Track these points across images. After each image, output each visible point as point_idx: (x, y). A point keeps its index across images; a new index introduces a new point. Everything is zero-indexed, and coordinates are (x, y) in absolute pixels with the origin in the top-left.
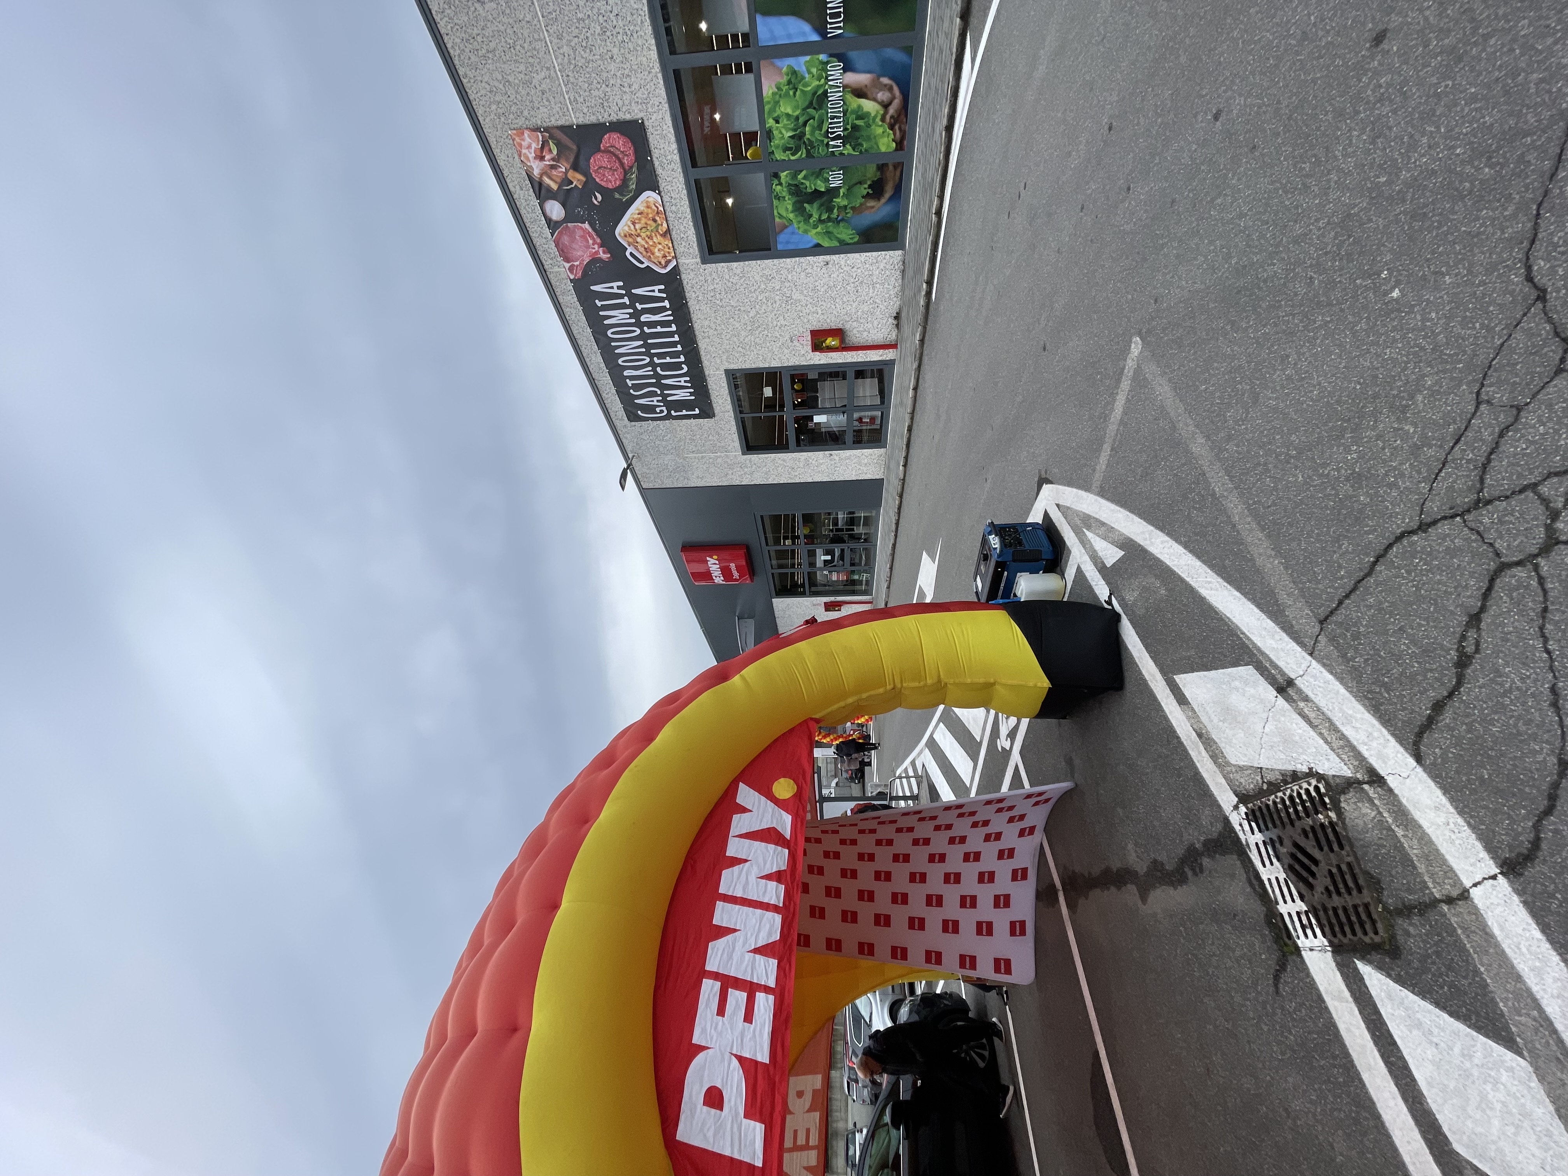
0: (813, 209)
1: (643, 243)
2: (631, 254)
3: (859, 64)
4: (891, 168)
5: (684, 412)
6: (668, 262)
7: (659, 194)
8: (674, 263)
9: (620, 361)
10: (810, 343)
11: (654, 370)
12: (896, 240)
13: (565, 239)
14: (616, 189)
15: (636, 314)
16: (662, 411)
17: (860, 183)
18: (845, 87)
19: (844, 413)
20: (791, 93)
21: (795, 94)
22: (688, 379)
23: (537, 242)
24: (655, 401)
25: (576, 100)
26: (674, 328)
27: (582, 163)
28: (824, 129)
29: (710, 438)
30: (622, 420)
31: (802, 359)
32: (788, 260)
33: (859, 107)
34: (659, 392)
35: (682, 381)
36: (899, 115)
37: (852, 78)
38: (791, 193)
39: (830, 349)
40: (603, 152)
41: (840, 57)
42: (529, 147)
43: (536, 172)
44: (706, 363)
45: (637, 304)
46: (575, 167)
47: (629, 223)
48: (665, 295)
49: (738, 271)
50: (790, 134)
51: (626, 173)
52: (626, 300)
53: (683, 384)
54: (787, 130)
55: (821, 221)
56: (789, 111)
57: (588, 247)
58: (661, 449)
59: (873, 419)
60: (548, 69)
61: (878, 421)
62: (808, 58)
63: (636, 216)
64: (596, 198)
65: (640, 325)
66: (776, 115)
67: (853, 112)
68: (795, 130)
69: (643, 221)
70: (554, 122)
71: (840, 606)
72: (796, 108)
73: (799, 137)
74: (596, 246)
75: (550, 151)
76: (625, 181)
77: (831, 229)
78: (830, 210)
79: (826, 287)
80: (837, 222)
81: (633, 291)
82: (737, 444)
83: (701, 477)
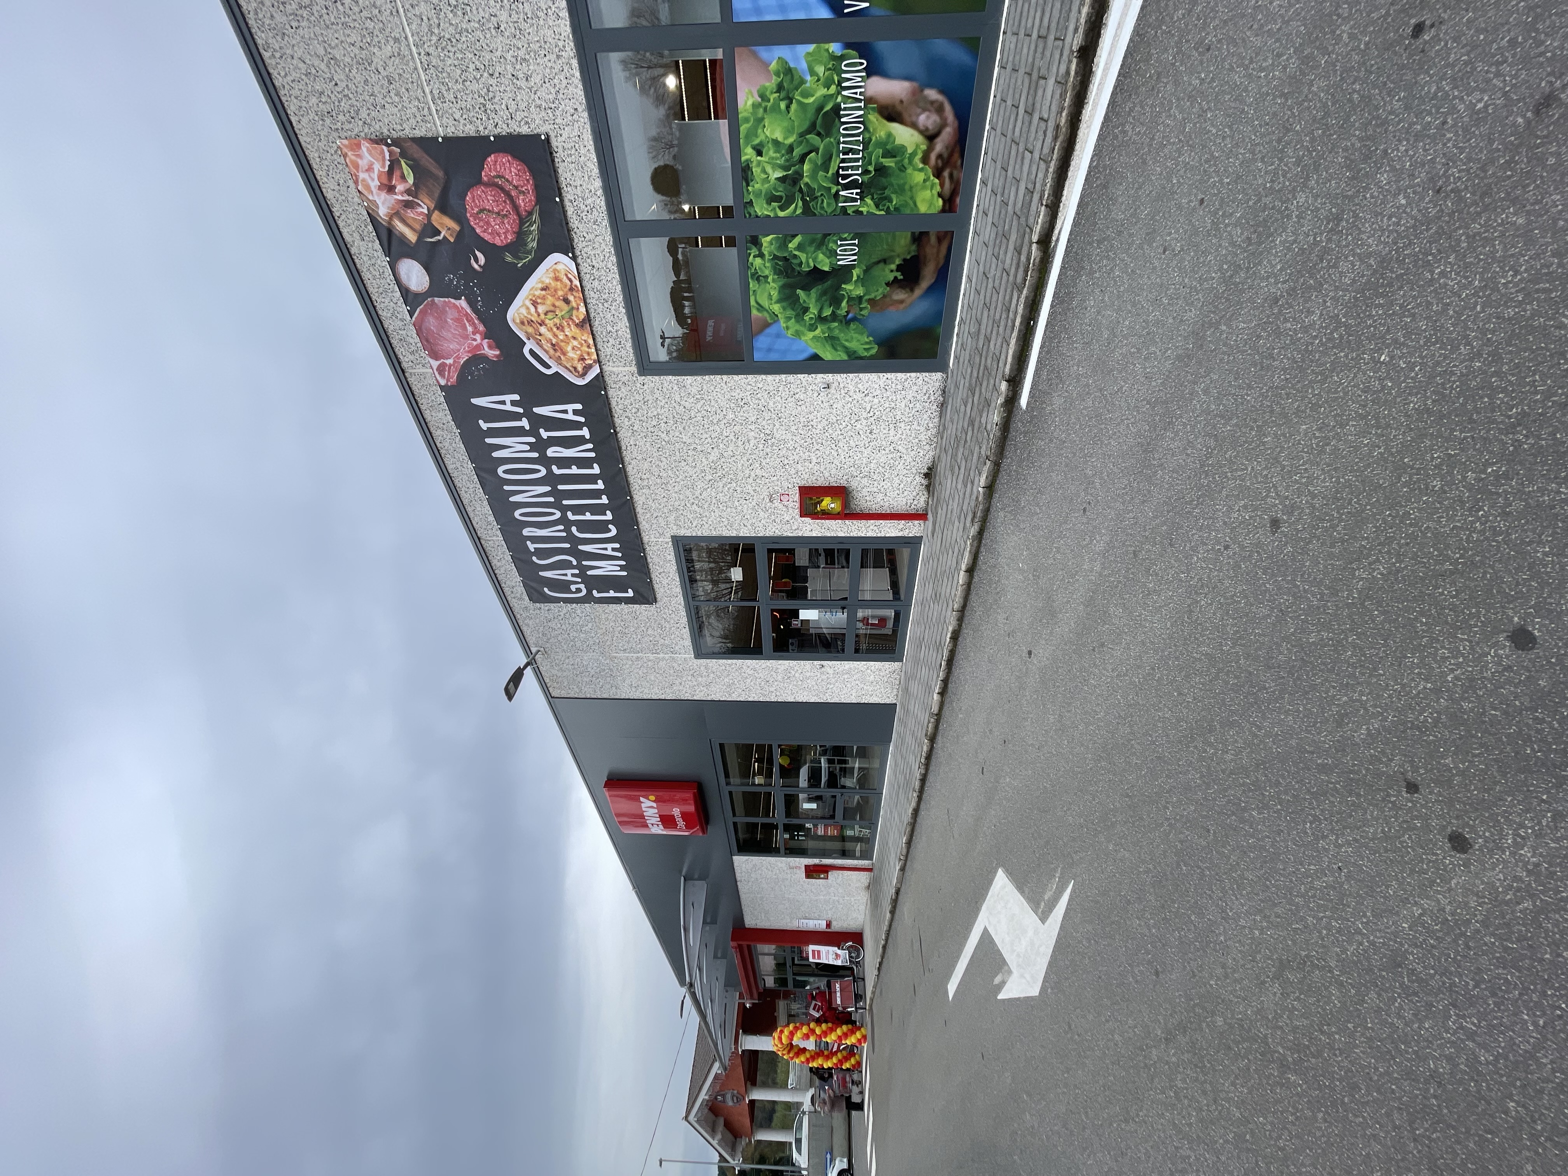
0: (810, 299)
1: (549, 335)
2: (532, 352)
3: (892, 62)
4: (933, 239)
5: (612, 594)
6: (588, 368)
7: (574, 258)
8: (596, 370)
9: (517, 514)
10: (798, 505)
11: (567, 530)
12: (934, 355)
13: (431, 323)
14: (508, 247)
15: (540, 446)
16: (579, 590)
17: (885, 261)
18: (868, 101)
19: (843, 608)
20: (783, 105)
21: (788, 107)
22: (617, 546)
23: (391, 325)
24: (569, 574)
25: (441, 96)
26: (596, 470)
27: (453, 201)
28: (831, 171)
29: (650, 632)
30: (521, 599)
31: (785, 527)
32: (770, 378)
33: (889, 135)
34: (575, 563)
35: (609, 549)
36: (951, 155)
37: (879, 87)
38: (778, 272)
39: (827, 515)
40: (487, 185)
41: (863, 50)
42: (370, 169)
43: (383, 212)
44: (644, 525)
45: (542, 431)
46: (443, 207)
47: (528, 303)
48: (582, 420)
49: (694, 390)
50: (779, 174)
51: (522, 222)
52: (525, 423)
53: (609, 552)
54: (775, 167)
55: (821, 319)
56: (778, 135)
57: (466, 337)
58: (578, 644)
59: (883, 621)
60: (396, 40)
61: (890, 624)
62: (812, 47)
63: (538, 293)
64: (476, 260)
65: (547, 462)
66: (757, 141)
67: (881, 144)
68: (785, 168)
69: (550, 300)
70: (408, 132)
71: (827, 872)
72: (789, 131)
73: (792, 180)
74: (478, 337)
75: (403, 178)
76: (521, 236)
77: (836, 332)
78: (836, 301)
79: (825, 422)
80: (847, 322)
81: (536, 410)
82: (688, 643)
83: (635, 685)
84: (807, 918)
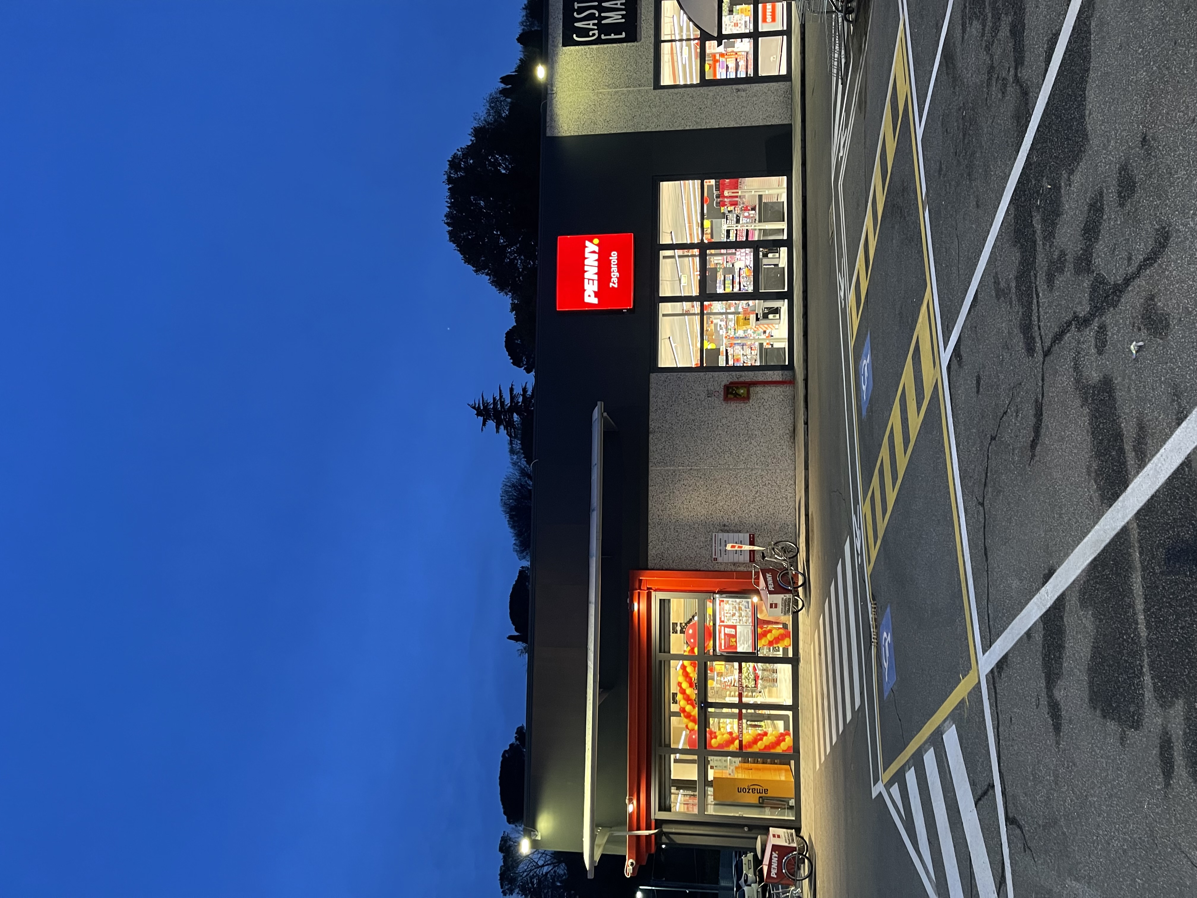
5: (613, 36)
16: (594, 35)
22: (624, 1)
24: (591, 24)
29: (628, 68)
34: (597, 15)
53: (619, 6)
82: (651, 75)
83: (608, 120)
84: (726, 528)
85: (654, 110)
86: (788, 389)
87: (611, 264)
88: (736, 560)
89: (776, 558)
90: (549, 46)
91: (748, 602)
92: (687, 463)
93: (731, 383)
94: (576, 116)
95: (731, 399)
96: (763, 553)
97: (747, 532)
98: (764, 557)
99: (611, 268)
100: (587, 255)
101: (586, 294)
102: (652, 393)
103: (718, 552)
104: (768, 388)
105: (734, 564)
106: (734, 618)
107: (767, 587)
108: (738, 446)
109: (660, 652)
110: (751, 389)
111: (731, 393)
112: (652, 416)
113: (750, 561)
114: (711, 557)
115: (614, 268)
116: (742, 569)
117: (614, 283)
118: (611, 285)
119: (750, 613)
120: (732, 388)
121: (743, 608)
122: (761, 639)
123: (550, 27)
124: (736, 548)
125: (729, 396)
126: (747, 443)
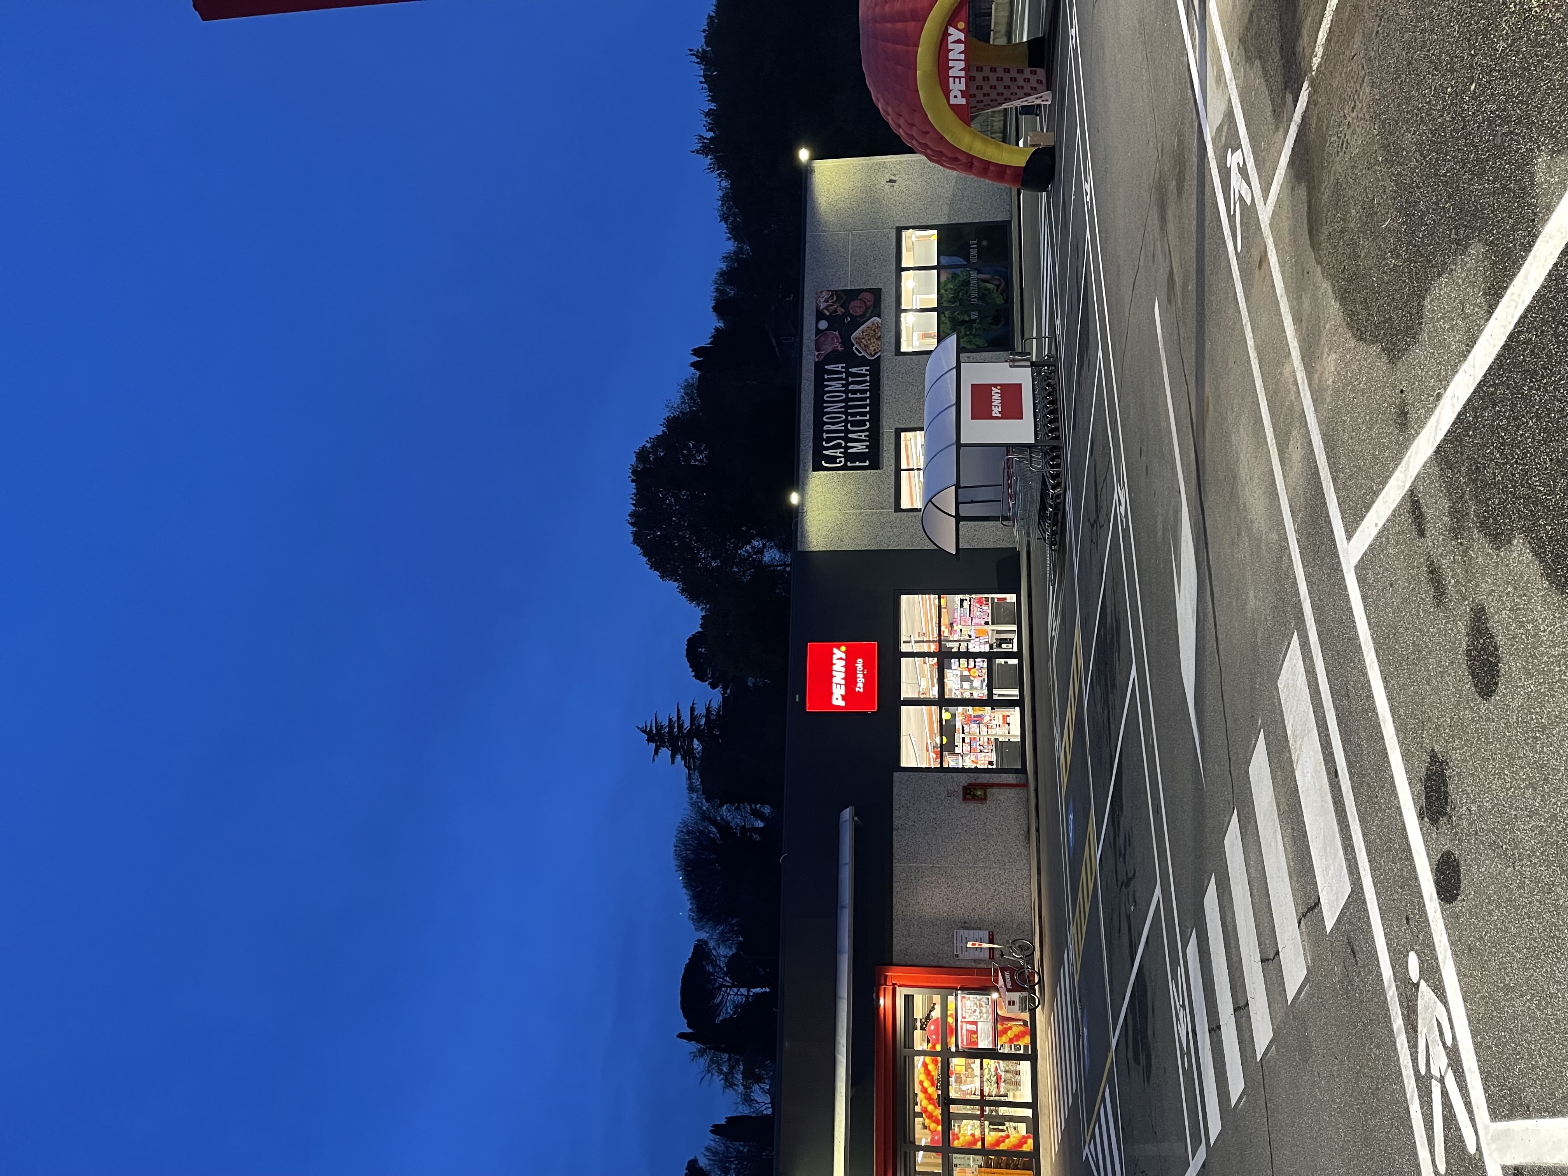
0: (962, 327)
1: (865, 342)
2: (856, 349)
3: (985, 271)
4: (1002, 311)
5: (857, 464)
6: (876, 353)
7: (881, 318)
8: (879, 354)
9: (824, 419)
11: (846, 424)
12: (1008, 346)
13: (822, 340)
14: (859, 316)
15: (847, 384)
16: (841, 462)
17: (987, 317)
18: (978, 279)
21: (955, 281)
22: (867, 433)
24: (838, 452)
25: (853, 281)
26: (868, 395)
30: (808, 469)
33: (985, 286)
34: (844, 444)
35: (863, 436)
36: (1004, 290)
37: (981, 276)
38: (950, 321)
41: (976, 269)
42: (823, 297)
43: (822, 307)
44: (883, 422)
45: (850, 378)
47: (859, 333)
48: (868, 373)
49: (916, 361)
50: (952, 296)
51: (867, 308)
52: (844, 375)
54: (951, 294)
55: (966, 335)
56: (952, 287)
57: (833, 344)
62: (962, 269)
63: (865, 329)
65: (847, 392)
66: (945, 288)
67: (982, 288)
68: (954, 294)
69: (869, 331)
70: (839, 289)
72: (955, 286)
73: (956, 297)
74: (838, 344)
76: (865, 313)
77: (971, 339)
78: (971, 329)
80: (975, 335)
81: (850, 370)
82: (892, 500)
83: (853, 537)
84: (966, 925)
85: (895, 530)
86: (1022, 792)
87: (856, 670)
88: (976, 957)
89: (1014, 956)
90: (801, 470)
91: (988, 999)
92: (929, 860)
93: (969, 785)
94: (824, 533)
95: (969, 799)
96: (1001, 951)
97: (987, 929)
98: (1002, 955)
99: (857, 674)
100: (834, 661)
101: (834, 697)
102: (895, 790)
103: (959, 948)
104: (1002, 790)
105: (975, 961)
106: (975, 1014)
107: (1005, 985)
108: (976, 845)
109: (905, 1047)
110: (988, 790)
111: (969, 794)
112: (896, 814)
113: (990, 958)
114: (953, 953)
115: (860, 675)
116: (982, 966)
117: (859, 688)
118: (857, 689)
119: (990, 1010)
120: (970, 789)
121: (983, 1004)
122: (1001, 1036)
123: (801, 453)
124: (977, 946)
125: (968, 796)
126: (986, 842)
